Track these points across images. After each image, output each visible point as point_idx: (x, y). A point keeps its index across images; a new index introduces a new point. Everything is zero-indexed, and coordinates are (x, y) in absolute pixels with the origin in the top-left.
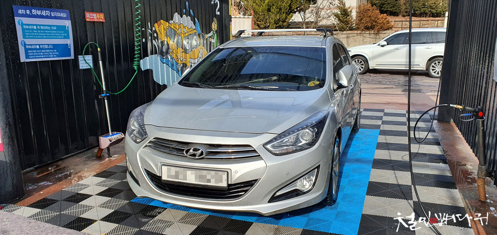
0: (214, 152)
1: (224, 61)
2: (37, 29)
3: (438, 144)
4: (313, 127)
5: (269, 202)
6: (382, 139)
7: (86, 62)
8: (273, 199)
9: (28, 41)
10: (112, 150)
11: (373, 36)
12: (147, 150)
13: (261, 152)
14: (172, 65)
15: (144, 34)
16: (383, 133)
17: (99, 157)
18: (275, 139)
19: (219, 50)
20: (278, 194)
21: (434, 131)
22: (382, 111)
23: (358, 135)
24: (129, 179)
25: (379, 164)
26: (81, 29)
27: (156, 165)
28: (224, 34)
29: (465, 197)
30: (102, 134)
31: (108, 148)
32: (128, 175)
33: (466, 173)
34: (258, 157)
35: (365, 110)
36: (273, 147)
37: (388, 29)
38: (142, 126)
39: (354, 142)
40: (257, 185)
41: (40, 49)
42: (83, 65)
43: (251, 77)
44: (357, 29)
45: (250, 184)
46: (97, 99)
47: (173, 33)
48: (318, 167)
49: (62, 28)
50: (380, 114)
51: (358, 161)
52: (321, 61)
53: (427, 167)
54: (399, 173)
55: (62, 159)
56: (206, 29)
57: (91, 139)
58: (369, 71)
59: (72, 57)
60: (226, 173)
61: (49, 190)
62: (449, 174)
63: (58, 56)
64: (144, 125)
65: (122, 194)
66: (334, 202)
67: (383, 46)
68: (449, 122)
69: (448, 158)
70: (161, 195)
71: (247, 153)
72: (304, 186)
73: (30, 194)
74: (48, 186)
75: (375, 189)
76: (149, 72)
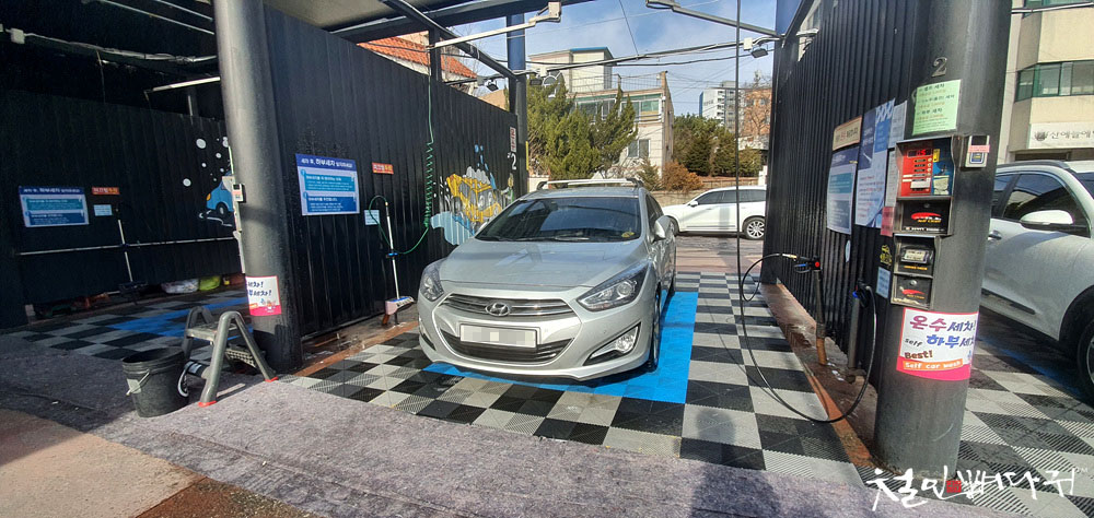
0: (519, 309)
1: (521, 215)
2: (321, 180)
3: (765, 306)
4: (632, 279)
5: (584, 365)
6: (701, 302)
7: (372, 218)
8: (589, 362)
9: (311, 193)
10: (399, 317)
11: (681, 196)
12: (443, 308)
13: (575, 307)
14: (466, 223)
15: (435, 189)
16: (702, 296)
17: (385, 325)
18: (590, 293)
19: (519, 203)
20: (594, 356)
21: (759, 293)
22: (699, 273)
23: (673, 299)
24: (423, 345)
25: (700, 327)
26: (367, 179)
27: (454, 325)
28: (520, 188)
29: (802, 361)
30: (389, 299)
31: (395, 314)
32: (421, 340)
33: (800, 338)
34: (572, 313)
35: (679, 273)
36: (590, 302)
37: (698, 189)
38: (437, 283)
39: (670, 306)
40: (570, 346)
41: (323, 202)
42: (369, 221)
43: (556, 232)
44: (665, 189)
45: (562, 344)
46: (384, 257)
47: (466, 189)
48: (639, 325)
49: (346, 180)
50: (697, 277)
51: (677, 325)
52: (633, 215)
53: (756, 329)
54: (726, 337)
55: (342, 328)
56: (502, 184)
57: (377, 304)
58: (679, 234)
59: (358, 212)
60: (534, 333)
61: (332, 359)
62: (781, 337)
63: (342, 210)
64: (439, 281)
65: (412, 363)
66: (656, 366)
67: (693, 206)
68: (775, 284)
69: (779, 321)
70: (459, 359)
71: (556, 309)
72: (623, 347)
73: (309, 363)
74: (329, 355)
75: (700, 353)
76: (439, 231)
